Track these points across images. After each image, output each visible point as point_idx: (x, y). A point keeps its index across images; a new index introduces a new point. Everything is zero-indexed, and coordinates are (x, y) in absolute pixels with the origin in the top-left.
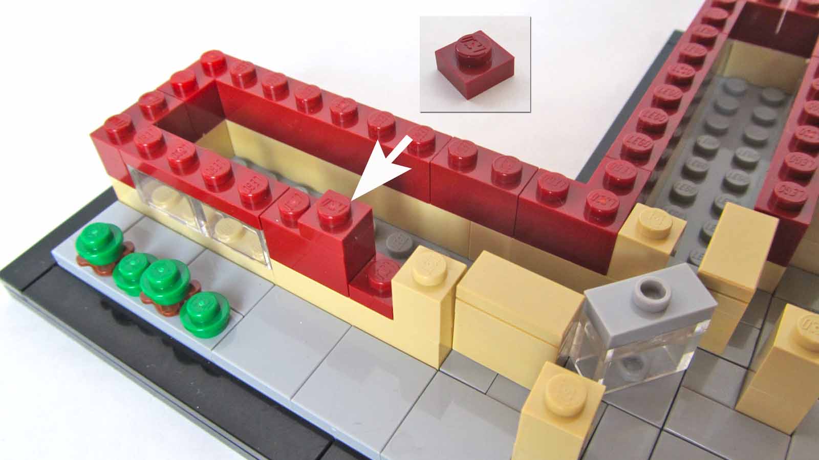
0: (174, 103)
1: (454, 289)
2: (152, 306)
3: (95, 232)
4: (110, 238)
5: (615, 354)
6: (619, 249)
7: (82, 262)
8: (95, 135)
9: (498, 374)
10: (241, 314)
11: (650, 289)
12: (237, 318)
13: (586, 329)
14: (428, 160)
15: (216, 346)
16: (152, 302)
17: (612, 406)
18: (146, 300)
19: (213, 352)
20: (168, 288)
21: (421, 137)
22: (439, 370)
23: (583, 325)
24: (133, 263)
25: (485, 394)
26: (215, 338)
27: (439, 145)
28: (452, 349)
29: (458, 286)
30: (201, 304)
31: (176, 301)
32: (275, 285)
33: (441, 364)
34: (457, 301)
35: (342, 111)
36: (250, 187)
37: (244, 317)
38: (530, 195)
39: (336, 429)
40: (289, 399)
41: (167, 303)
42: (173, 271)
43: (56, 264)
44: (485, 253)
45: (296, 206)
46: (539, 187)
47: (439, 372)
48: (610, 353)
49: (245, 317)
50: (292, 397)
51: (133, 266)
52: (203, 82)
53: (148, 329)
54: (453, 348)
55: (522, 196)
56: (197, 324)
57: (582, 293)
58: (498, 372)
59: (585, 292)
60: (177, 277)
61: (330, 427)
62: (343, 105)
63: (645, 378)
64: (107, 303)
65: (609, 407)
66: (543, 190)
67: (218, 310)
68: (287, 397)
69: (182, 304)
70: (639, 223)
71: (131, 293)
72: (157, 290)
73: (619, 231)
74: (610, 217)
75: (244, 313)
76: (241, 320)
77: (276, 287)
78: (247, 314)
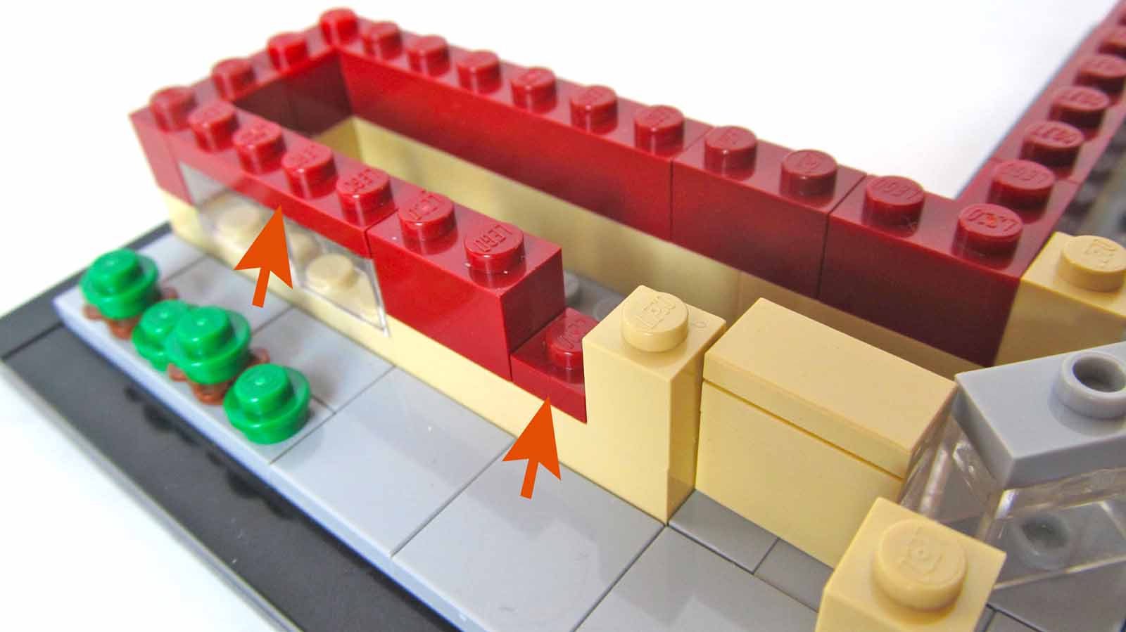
0: (266, 75)
1: (700, 360)
2: (184, 385)
3: (112, 263)
4: (136, 272)
5: (1015, 504)
6: (1020, 308)
7: (92, 313)
8: (137, 117)
9: (779, 539)
10: (331, 410)
11: (1093, 374)
12: (324, 414)
13: (956, 456)
14: (669, 159)
15: (278, 458)
16: (183, 379)
17: (1004, 613)
18: (177, 377)
19: (275, 468)
20: (208, 354)
21: (658, 121)
22: (668, 525)
23: (950, 449)
24: (165, 315)
25: (752, 573)
26: (280, 444)
27: (688, 137)
28: (693, 490)
29: (707, 354)
30: (259, 383)
31: (223, 377)
32: (394, 366)
33: (672, 514)
34: (705, 386)
35: (529, 83)
36: (357, 184)
37: (335, 413)
38: (850, 211)
39: (465, 616)
40: (389, 555)
41: (207, 378)
42: (220, 325)
43: (60, 325)
44: (762, 302)
45: (428, 214)
46: (868, 199)
47: (666, 529)
48: (1007, 499)
49: (339, 415)
50: (395, 552)
51: (164, 320)
52: (318, 49)
53: (189, 435)
54: (697, 487)
55: (834, 214)
56: (252, 416)
57: (952, 378)
58: (779, 534)
59: (958, 376)
60: (227, 334)
61: (456, 612)
62: (531, 77)
63: (1069, 565)
64: (135, 392)
65: (998, 616)
66: (877, 204)
67: (287, 394)
68: (387, 552)
69: (231, 383)
70: (1064, 260)
71: (159, 365)
72: (191, 355)
73: (1023, 273)
74: (1004, 249)
75: (335, 407)
76: (328, 419)
77: (396, 370)
78: (340, 409)
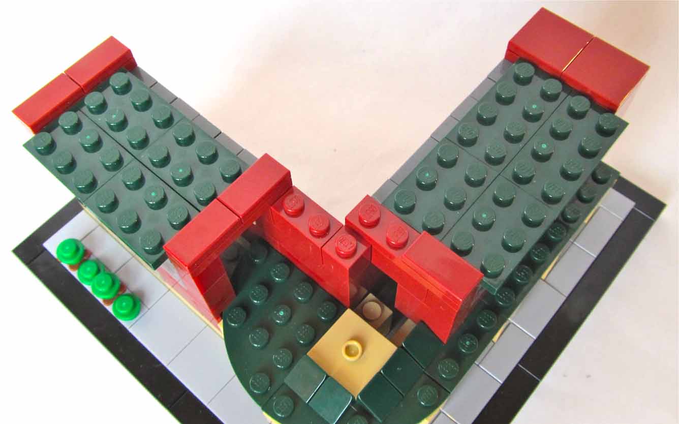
3: (67, 248)
4: (78, 249)
12: (146, 309)
15: (132, 326)
24: (89, 269)
26: (132, 320)
30: (124, 304)
32: (169, 290)
37: (149, 309)
41: (107, 299)
42: (110, 281)
43: (45, 249)
49: (149, 311)
50: (168, 365)
51: (89, 272)
60: (113, 283)
75: (149, 307)
76: (147, 312)
77: (169, 292)
78: (151, 307)
